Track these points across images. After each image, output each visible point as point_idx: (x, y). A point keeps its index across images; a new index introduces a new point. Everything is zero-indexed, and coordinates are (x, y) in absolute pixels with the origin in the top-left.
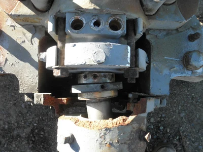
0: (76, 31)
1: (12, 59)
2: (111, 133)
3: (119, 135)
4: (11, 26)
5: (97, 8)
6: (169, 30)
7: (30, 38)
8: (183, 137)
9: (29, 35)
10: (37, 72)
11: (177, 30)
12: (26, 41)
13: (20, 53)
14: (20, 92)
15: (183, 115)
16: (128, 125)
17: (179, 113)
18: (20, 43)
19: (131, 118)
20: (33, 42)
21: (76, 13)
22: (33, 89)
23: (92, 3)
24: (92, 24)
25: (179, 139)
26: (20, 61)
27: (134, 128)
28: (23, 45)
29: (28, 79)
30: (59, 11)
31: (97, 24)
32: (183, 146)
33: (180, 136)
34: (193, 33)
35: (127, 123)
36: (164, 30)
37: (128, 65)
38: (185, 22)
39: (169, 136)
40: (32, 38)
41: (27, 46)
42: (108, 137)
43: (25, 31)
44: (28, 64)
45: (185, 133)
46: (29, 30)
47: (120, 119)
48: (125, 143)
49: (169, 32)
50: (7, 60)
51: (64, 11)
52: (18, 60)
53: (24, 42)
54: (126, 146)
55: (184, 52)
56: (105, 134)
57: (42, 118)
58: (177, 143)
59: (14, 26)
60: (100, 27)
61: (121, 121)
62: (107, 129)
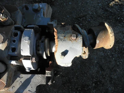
0: (16, 50)
1: (29, 88)
2: (60, 37)
3: (61, 34)
4: (13, 88)
5: (7, 40)
6: (23, 17)
7: (20, 79)
8: (79, 16)
9: (18, 79)
10: (36, 75)
11: (23, 14)
12: (21, 80)
13: (26, 83)
14: (45, 84)
15: (68, 16)
16: (57, 31)
17: (67, 18)
18: (21, 84)
19: (55, 30)
20: (22, 77)
21: (9, 50)
22: (44, 77)
23: (5, 42)
24: (14, 43)
25: (80, 18)
26: (30, 83)
27: (59, 29)
28: (23, 82)
29: (39, 79)
30: (7, 57)
31: (14, 41)
32: (83, 16)
33: (78, 18)
34: (25, 8)
35: (56, 31)
36: (22, 19)
37: (32, 30)
38: (19, 10)
39: (79, 23)
40: (19, 77)
41: (23, 80)
42: (61, 38)
43: (16, 81)
44: (32, 80)
45: (77, 15)
46: (16, 79)
47: (55, 34)
48: (65, 31)
49: (24, 18)
50: (29, 91)
51: (7, 55)
52: (30, 85)
53: (21, 81)
54: (66, 31)
55: (33, 12)
56: (60, 39)
57: (70, 89)
58: (82, 19)
59: (13, 87)
60: (16, 40)
61: (56, 33)
62: (58, 38)
